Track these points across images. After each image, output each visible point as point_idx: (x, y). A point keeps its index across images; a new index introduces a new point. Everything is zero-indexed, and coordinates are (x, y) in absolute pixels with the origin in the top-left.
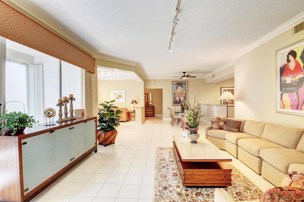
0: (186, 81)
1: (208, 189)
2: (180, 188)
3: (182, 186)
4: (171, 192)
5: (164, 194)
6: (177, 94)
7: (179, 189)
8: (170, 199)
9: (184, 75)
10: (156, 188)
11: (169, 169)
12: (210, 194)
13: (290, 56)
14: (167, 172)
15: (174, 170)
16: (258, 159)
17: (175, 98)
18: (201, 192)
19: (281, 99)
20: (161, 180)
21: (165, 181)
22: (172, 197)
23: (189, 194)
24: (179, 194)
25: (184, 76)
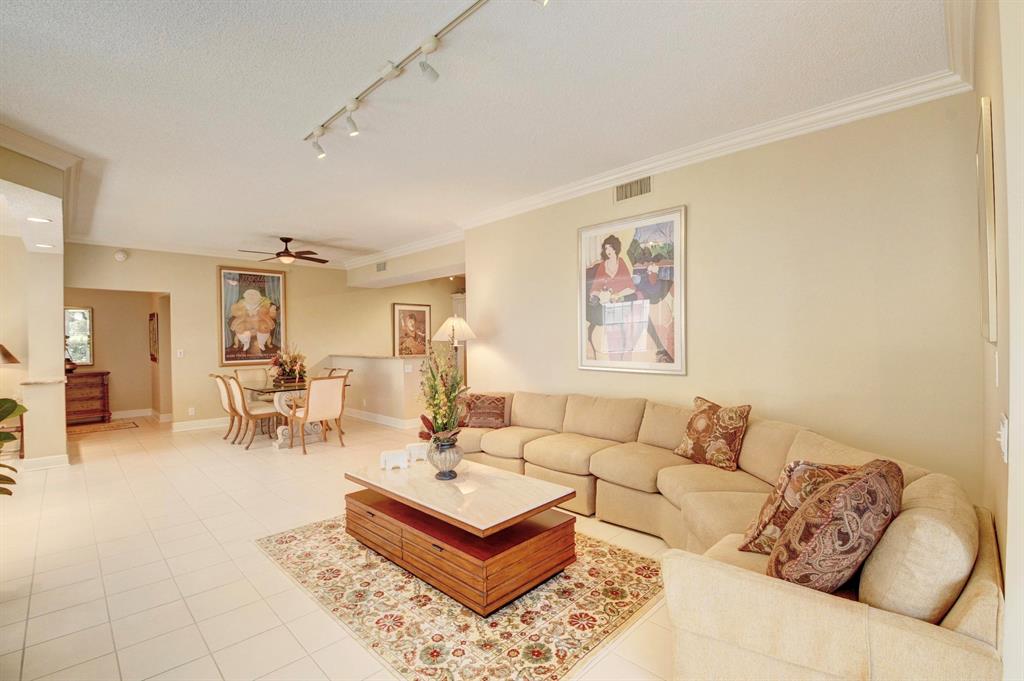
0: (280, 272)
1: (534, 593)
2: (473, 627)
3: (472, 620)
4: (460, 653)
5: (448, 670)
6: (240, 317)
7: (472, 632)
8: (478, 675)
9: (286, 249)
10: (405, 670)
11: (385, 594)
12: (547, 602)
13: (607, 246)
14: (387, 603)
15: (402, 588)
16: (586, 480)
17: (234, 334)
18: (529, 609)
19: (590, 339)
20: (394, 639)
21: (409, 635)
22: (477, 665)
23: (509, 629)
24: (486, 645)
25: (286, 253)
